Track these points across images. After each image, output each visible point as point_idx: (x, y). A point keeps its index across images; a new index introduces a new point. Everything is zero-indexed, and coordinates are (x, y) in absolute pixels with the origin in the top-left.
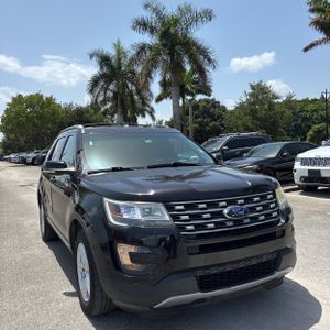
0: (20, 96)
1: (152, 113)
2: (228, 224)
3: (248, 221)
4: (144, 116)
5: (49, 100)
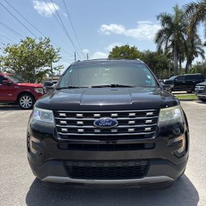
0: (117, 47)
1: (202, 53)
2: (96, 131)
3: (115, 131)
5: (133, 48)
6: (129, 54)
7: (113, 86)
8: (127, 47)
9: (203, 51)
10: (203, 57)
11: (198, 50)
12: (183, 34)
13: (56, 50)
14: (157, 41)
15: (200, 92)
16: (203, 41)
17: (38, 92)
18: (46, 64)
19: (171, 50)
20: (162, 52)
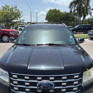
0: (51, 10)
4: (88, 15)
5: (58, 10)
6: (56, 13)
7: (50, 45)
8: (56, 10)
9: (91, 12)
10: (91, 15)
11: (89, 12)
12: (83, 4)
13: (20, 12)
14: (70, 7)
15: (91, 35)
16: (92, 8)
17: (11, 34)
18: (16, 19)
19: (76, 12)
20: (72, 12)
